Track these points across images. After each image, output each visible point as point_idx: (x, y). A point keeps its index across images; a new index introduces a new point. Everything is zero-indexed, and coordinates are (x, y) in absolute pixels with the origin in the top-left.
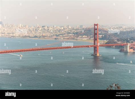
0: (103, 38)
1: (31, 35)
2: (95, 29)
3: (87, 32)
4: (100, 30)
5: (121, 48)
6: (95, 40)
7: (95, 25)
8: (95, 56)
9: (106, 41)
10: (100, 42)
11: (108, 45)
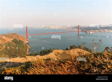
0: (81, 29)
1: (60, 28)
2: (79, 27)
3: (76, 27)
4: (80, 27)
5: (86, 32)
6: (79, 30)
7: (78, 25)
8: (78, 34)
9: (81, 30)
10: (80, 30)
11: (82, 31)
